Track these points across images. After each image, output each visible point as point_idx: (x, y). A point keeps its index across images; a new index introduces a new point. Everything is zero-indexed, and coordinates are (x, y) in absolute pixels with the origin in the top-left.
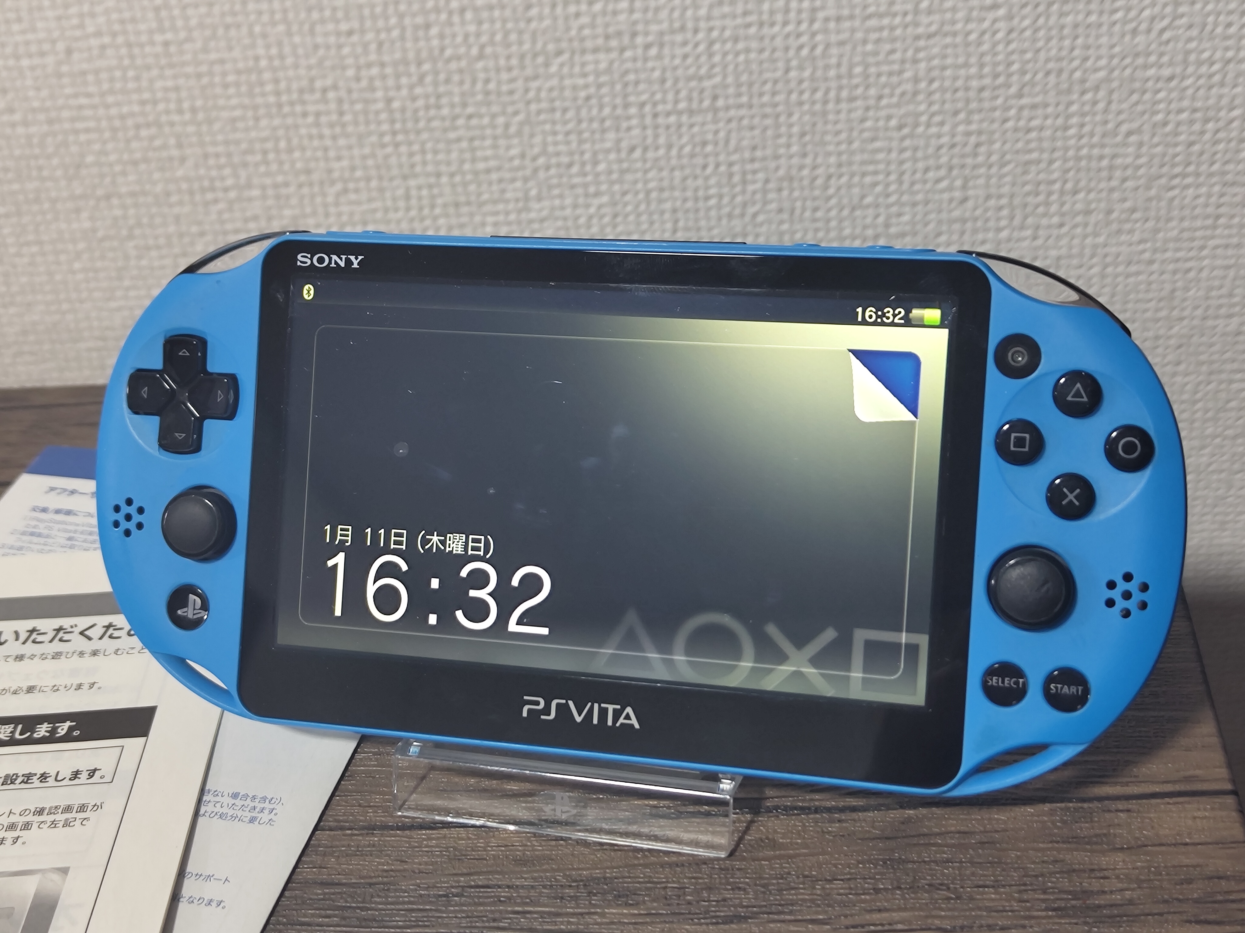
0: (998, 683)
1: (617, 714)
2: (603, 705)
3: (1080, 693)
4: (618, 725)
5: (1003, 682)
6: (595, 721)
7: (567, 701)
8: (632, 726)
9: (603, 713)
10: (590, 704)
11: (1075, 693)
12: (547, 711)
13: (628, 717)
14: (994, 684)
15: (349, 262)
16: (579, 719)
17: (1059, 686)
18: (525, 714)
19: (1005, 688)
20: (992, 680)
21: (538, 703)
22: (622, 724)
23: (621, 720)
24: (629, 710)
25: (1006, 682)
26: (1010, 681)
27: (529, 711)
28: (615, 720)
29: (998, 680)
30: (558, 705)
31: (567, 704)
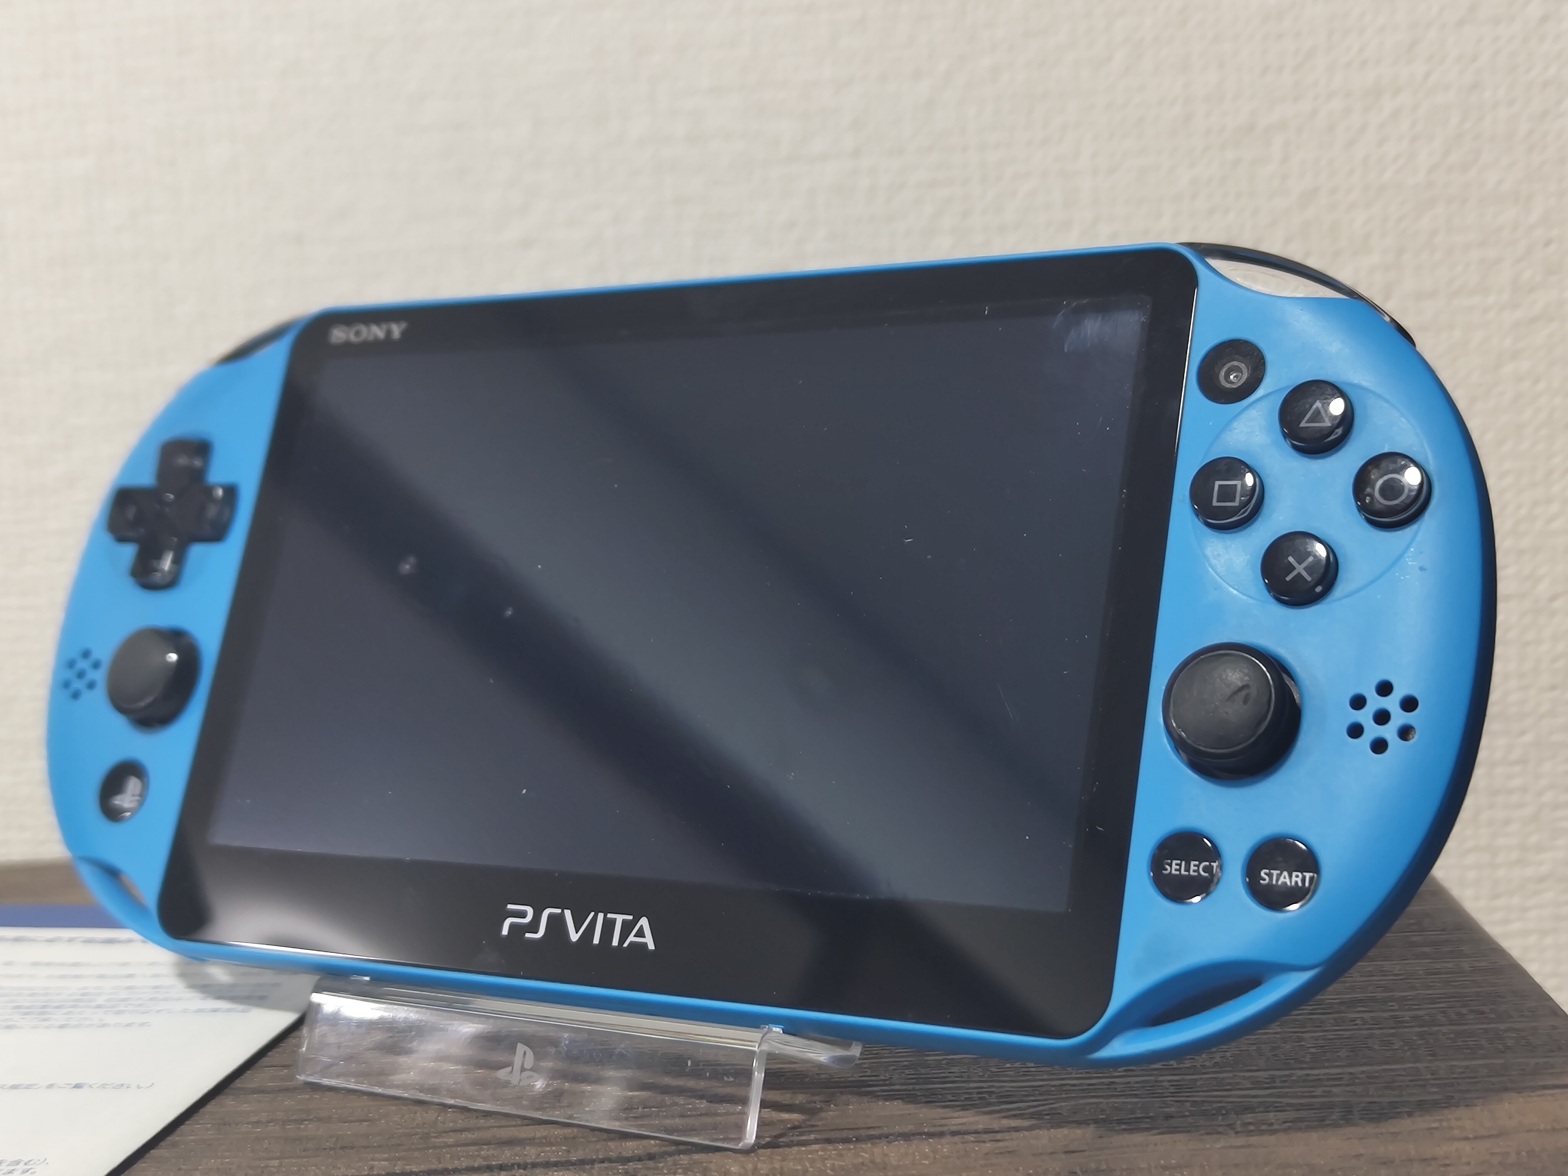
0: (1180, 870)
1: (627, 928)
2: (609, 916)
3: (1307, 884)
4: (625, 945)
5: (1188, 869)
6: (596, 941)
7: (563, 911)
8: (645, 945)
9: (609, 926)
10: (592, 914)
11: (1300, 884)
12: (533, 926)
13: (640, 934)
14: (1174, 872)
15: (389, 333)
16: (574, 937)
17: (1275, 873)
18: (505, 931)
19: (1190, 876)
20: (1171, 865)
21: (523, 915)
22: (631, 943)
23: (631, 938)
24: (644, 922)
25: (1192, 868)
26: (1198, 866)
27: (512, 926)
28: (623, 937)
29: (1180, 865)
30: (551, 917)
31: (562, 916)
